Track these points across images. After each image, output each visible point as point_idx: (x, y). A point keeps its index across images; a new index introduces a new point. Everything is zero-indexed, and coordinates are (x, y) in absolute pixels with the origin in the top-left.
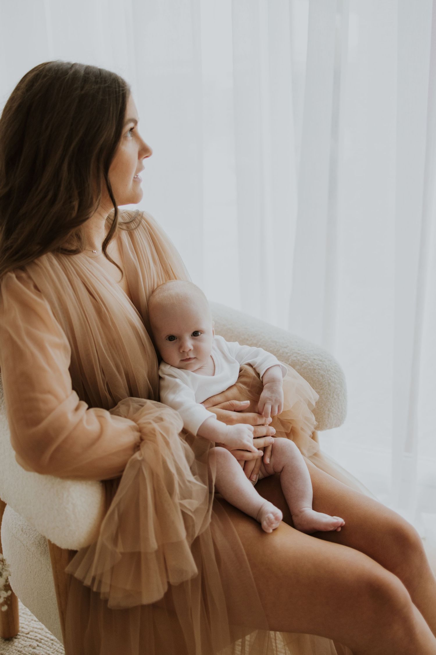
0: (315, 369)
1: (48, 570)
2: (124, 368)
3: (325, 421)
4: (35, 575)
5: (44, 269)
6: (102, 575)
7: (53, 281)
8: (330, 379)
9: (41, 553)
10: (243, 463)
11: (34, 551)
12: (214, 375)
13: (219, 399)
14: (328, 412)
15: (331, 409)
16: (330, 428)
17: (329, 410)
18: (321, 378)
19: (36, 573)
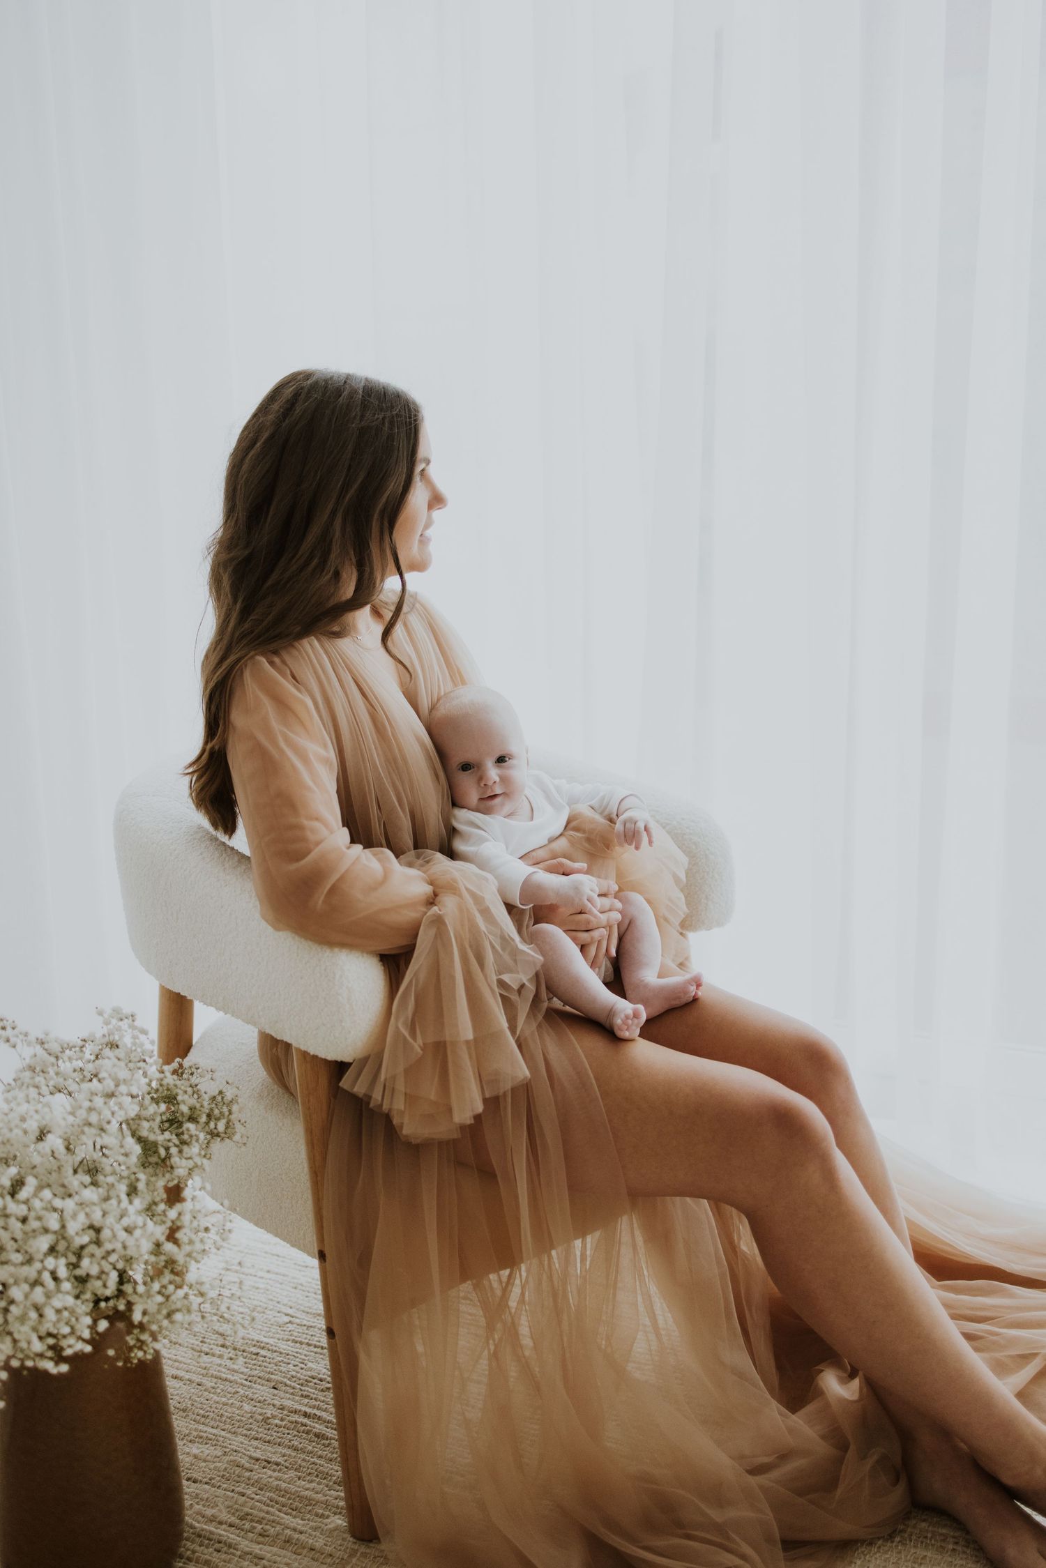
0: (685, 834)
1: (281, 1129)
2: (409, 804)
3: (701, 915)
4: (257, 1141)
5: (305, 654)
6: (394, 1078)
7: (315, 672)
8: (708, 849)
9: (265, 1108)
10: (580, 946)
11: (253, 1107)
12: (532, 819)
13: (541, 854)
14: (706, 901)
15: (710, 895)
16: (709, 928)
17: (707, 898)
18: (694, 847)
19: (258, 1138)
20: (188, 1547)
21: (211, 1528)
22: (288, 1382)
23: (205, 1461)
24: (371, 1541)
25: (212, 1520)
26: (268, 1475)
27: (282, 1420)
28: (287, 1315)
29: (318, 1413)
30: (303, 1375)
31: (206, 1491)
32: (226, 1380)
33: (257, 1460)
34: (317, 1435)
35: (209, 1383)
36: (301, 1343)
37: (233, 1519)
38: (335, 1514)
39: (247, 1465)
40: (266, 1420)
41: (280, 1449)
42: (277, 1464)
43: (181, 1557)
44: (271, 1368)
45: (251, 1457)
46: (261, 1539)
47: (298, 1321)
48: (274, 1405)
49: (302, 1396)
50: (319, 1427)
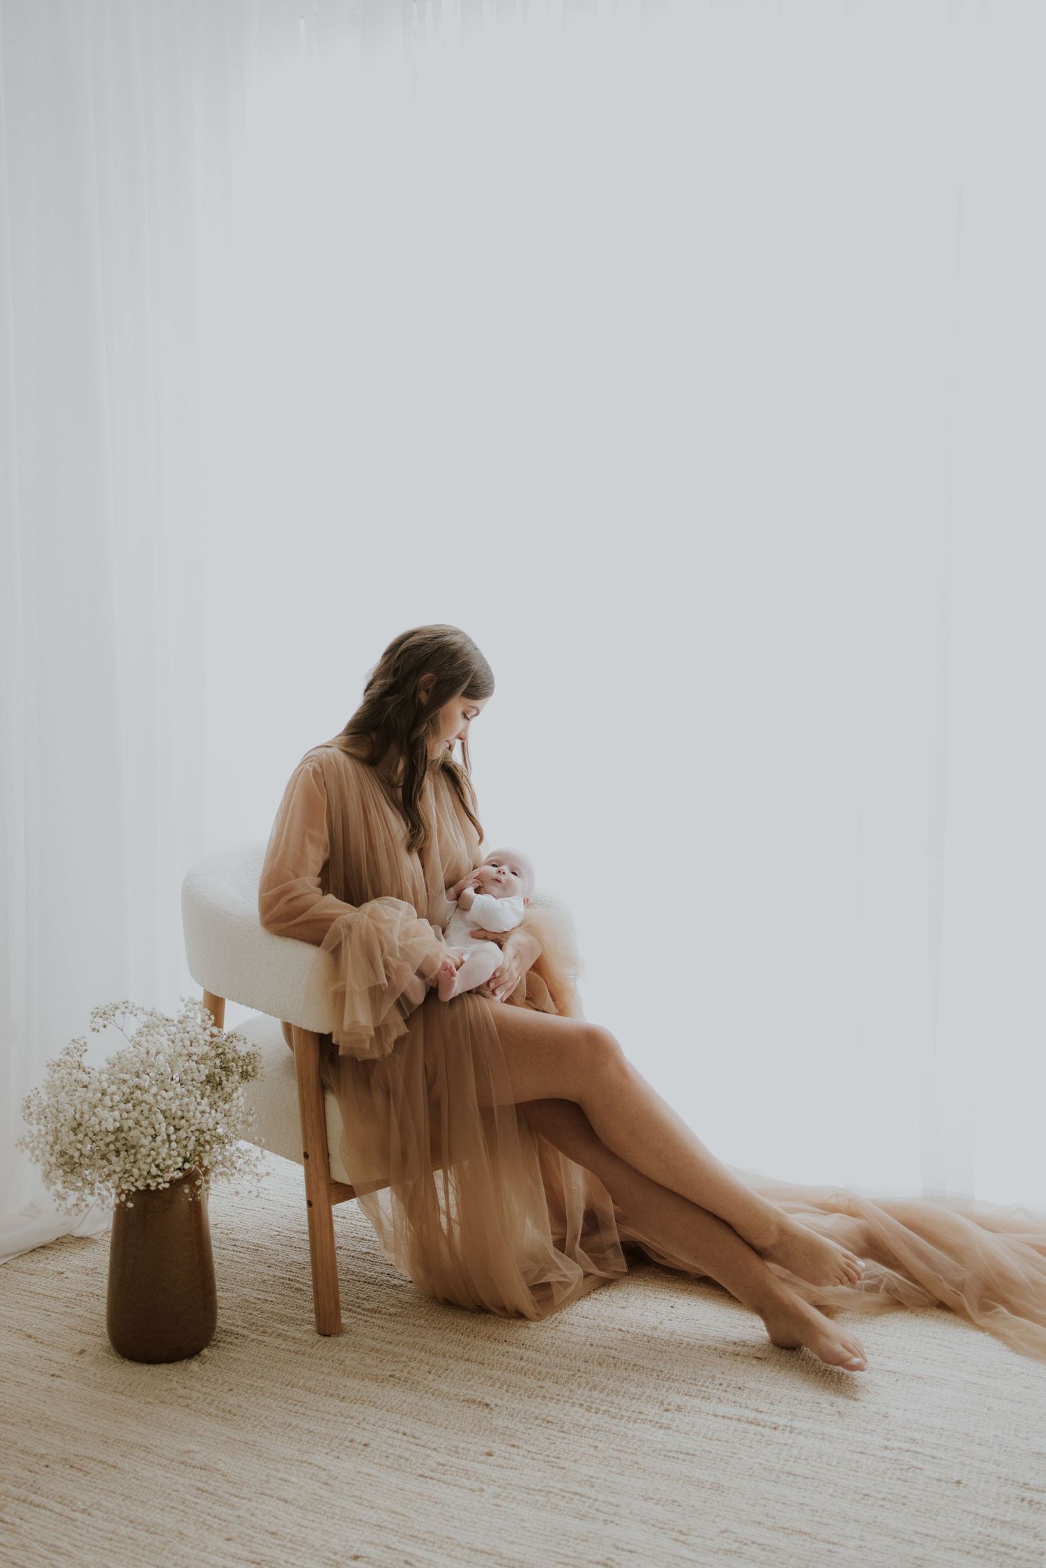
20: (217, 1336)
21: (232, 1328)
22: (278, 1264)
23: (226, 1299)
24: (330, 1336)
25: (233, 1325)
26: (266, 1306)
27: (274, 1281)
28: (276, 1231)
29: (298, 1279)
30: (288, 1261)
31: (228, 1313)
32: (237, 1262)
33: (259, 1299)
34: (297, 1289)
35: (225, 1263)
36: (286, 1245)
37: (245, 1325)
38: (308, 1324)
39: (253, 1301)
40: (264, 1281)
41: (273, 1295)
42: (272, 1302)
43: (214, 1340)
44: (268, 1257)
45: (255, 1298)
46: (262, 1334)
47: (284, 1234)
48: (269, 1275)
49: (287, 1271)
50: (297, 1285)
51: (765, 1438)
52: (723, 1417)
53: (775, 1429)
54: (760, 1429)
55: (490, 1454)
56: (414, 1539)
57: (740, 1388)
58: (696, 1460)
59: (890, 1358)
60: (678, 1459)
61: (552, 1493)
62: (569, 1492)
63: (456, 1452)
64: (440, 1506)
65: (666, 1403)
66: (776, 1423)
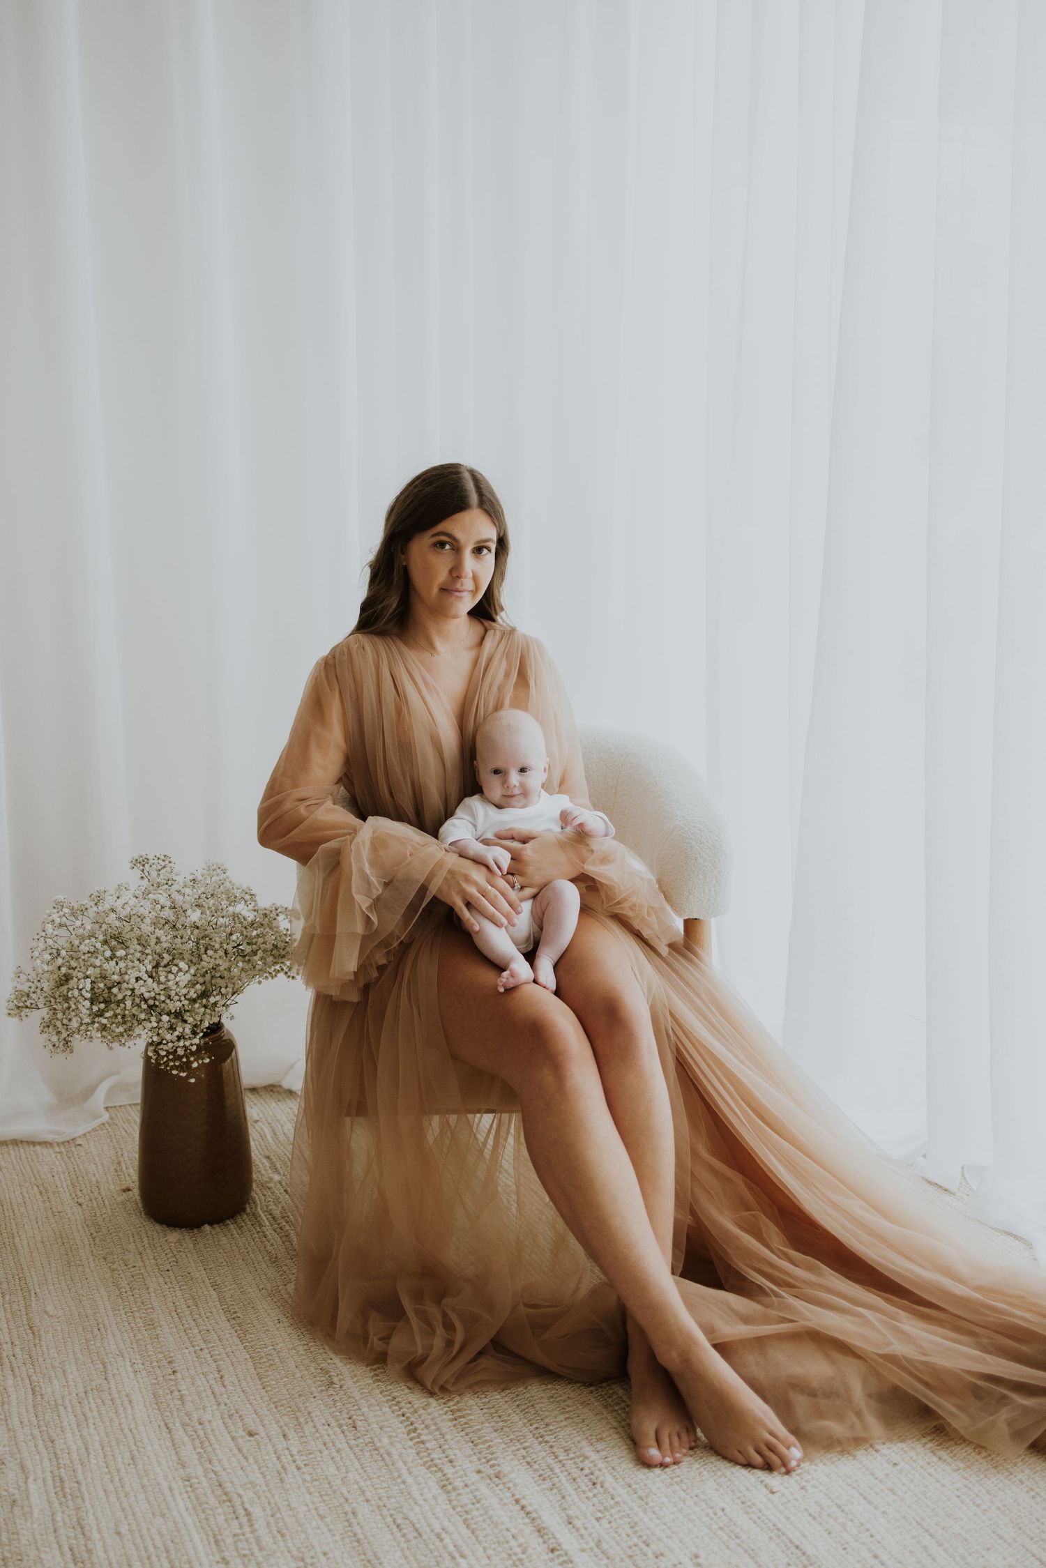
51: (523, 1556)
52: (523, 1508)
53: (552, 1551)
54: (534, 1542)
55: (251, 1434)
56: (58, 1484)
57: (594, 1484)
58: (414, 1542)
59: (830, 1533)
60: (400, 1530)
61: (230, 1501)
62: (246, 1510)
63: (230, 1416)
64: (131, 1462)
65: (491, 1463)
66: (559, 1545)
